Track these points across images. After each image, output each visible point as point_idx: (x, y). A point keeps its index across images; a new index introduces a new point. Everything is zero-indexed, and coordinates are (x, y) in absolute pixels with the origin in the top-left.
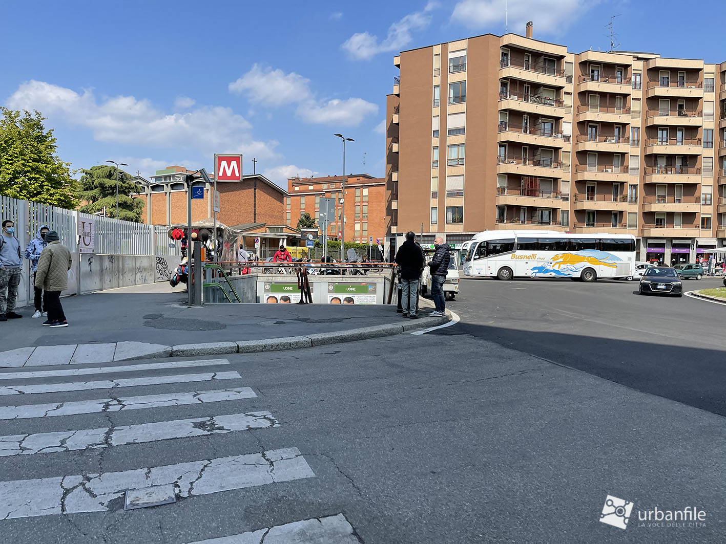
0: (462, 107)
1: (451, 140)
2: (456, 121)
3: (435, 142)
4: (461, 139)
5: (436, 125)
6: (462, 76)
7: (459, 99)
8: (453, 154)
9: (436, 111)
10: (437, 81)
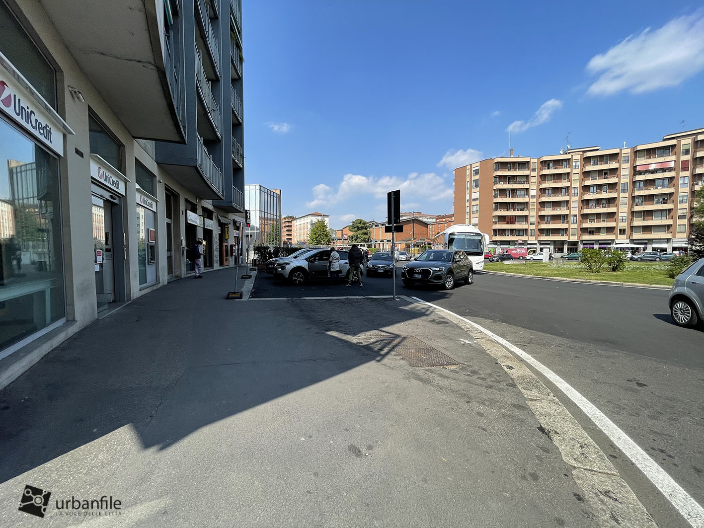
0: (478, 189)
1: (473, 203)
2: (476, 195)
3: (467, 204)
4: (477, 202)
5: (468, 197)
6: (477, 177)
7: (477, 186)
8: (475, 209)
9: (468, 192)
10: (468, 179)
